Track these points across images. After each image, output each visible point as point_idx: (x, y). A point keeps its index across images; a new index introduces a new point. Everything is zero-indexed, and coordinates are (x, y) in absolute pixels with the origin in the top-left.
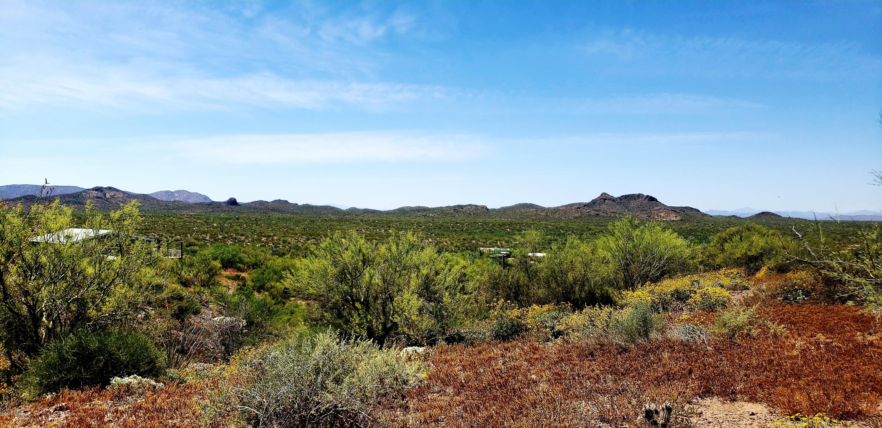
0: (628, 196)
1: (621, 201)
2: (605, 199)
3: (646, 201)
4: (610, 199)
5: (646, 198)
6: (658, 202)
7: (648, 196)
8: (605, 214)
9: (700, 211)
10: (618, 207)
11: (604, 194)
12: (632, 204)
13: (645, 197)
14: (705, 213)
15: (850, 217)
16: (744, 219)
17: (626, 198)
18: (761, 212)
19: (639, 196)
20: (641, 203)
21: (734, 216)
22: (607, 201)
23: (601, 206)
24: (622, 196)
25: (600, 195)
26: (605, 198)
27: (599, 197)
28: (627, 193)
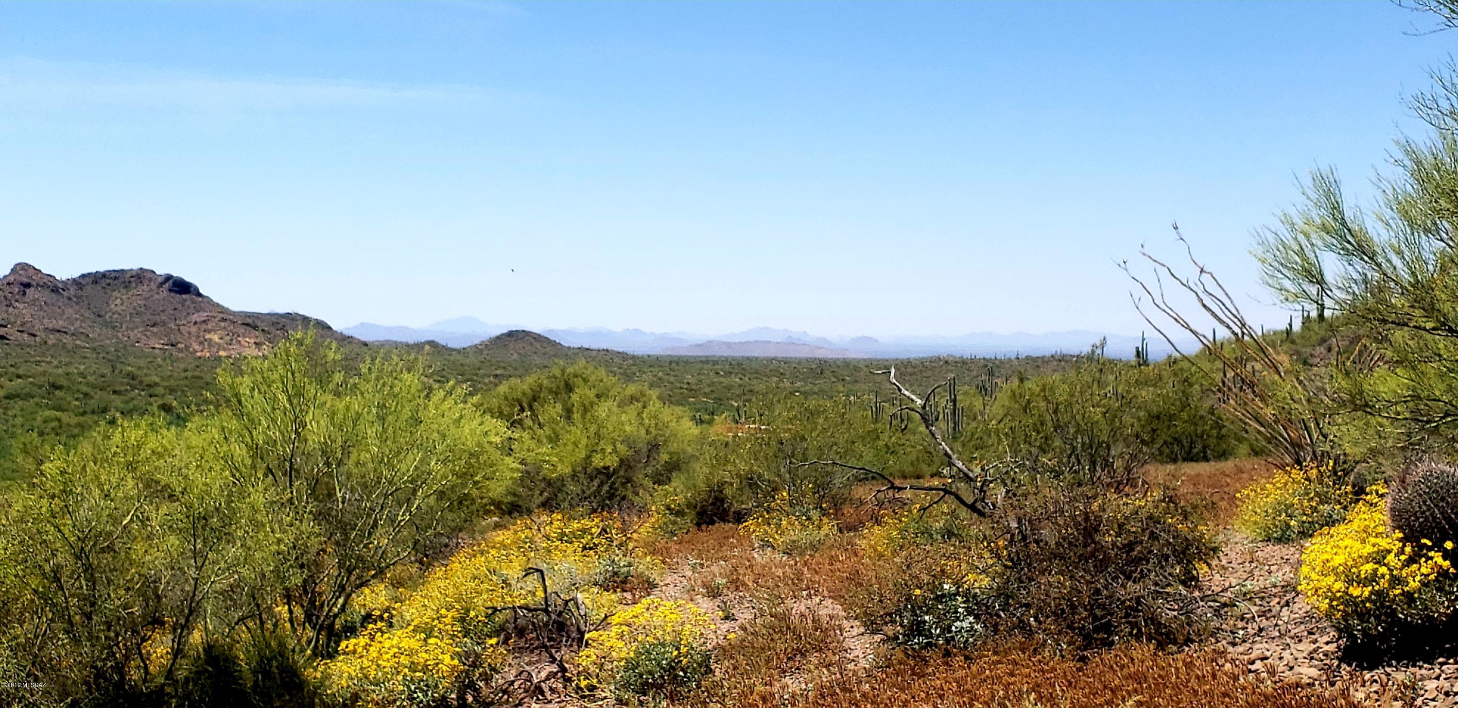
0: (104, 275)
1: (80, 293)
2: (28, 285)
3: (164, 292)
4: (44, 286)
5: (162, 284)
6: (200, 295)
7: (169, 277)
8: (25, 335)
9: (330, 328)
10: (69, 311)
11: (22, 268)
12: (118, 302)
13: (160, 280)
14: (347, 333)
15: (729, 345)
16: (458, 351)
17: (95, 282)
18: (505, 331)
19: (141, 276)
20: (145, 299)
21: (432, 343)
22: (30, 292)
23: (11, 309)
24: (83, 276)
25: (8, 272)
26: (25, 280)
27: (5, 277)
28: (102, 269)
